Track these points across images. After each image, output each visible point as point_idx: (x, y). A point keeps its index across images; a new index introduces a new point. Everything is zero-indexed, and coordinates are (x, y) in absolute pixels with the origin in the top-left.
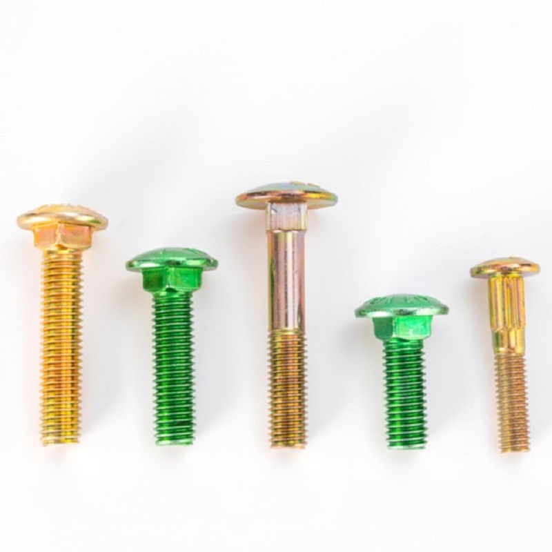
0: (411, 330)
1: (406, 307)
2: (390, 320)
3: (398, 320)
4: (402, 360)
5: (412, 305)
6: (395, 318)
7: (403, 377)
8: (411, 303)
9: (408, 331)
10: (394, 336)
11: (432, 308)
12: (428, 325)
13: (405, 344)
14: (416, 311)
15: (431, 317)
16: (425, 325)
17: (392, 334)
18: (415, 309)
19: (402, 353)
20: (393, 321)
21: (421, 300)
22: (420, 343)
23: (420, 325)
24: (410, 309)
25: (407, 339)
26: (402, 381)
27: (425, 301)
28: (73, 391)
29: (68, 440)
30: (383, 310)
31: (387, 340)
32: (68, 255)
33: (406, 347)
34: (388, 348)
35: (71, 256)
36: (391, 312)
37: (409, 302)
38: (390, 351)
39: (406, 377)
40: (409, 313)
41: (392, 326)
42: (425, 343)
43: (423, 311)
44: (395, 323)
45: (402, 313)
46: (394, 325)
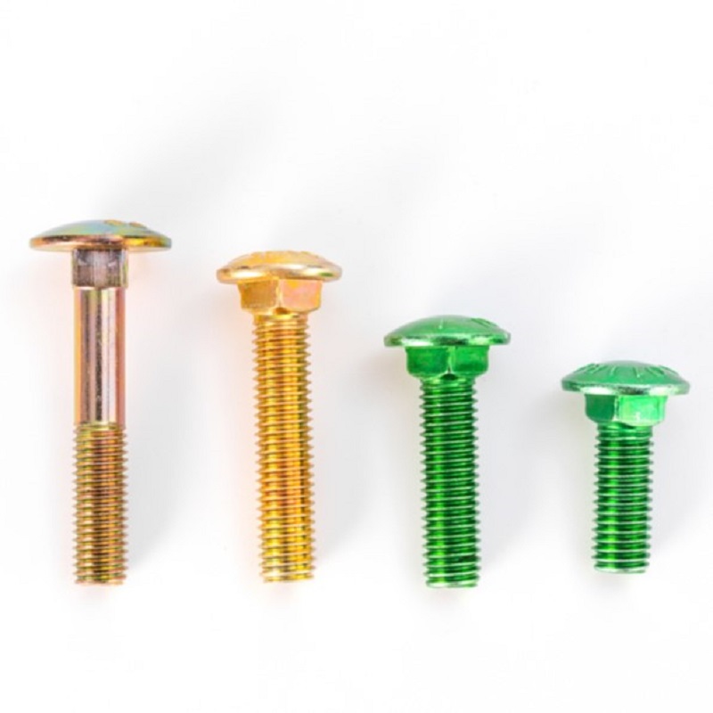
0: (638, 414)
1: (635, 383)
2: (611, 399)
3: (622, 399)
4: (623, 453)
5: (644, 380)
6: (617, 397)
7: (624, 476)
8: (642, 377)
9: (635, 414)
10: (615, 419)
11: (670, 387)
12: (661, 407)
13: (630, 431)
14: (649, 389)
15: (665, 398)
16: (657, 405)
17: (611, 418)
18: (648, 386)
19: (623, 443)
20: (616, 400)
21: (655, 373)
22: (648, 432)
23: (651, 407)
24: (640, 387)
25: (633, 425)
26: (622, 481)
27: (659, 375)
28: (303, 510)
29: (299, 577)
30: (603, 386)
31: (604, 424)
32: (290, 321)
33: (629, 435)
34: (603, 435)
35: (295, 323)
36: (614, 388)
37: (638, 376)
38: (608, 439)
39: (627, 476)
40: (639, 392)
41: (613, 406)
42: (655, 430)
43: (657, 391)
44: (618, 403)
45: (629, 391)
46: (616, 405)
